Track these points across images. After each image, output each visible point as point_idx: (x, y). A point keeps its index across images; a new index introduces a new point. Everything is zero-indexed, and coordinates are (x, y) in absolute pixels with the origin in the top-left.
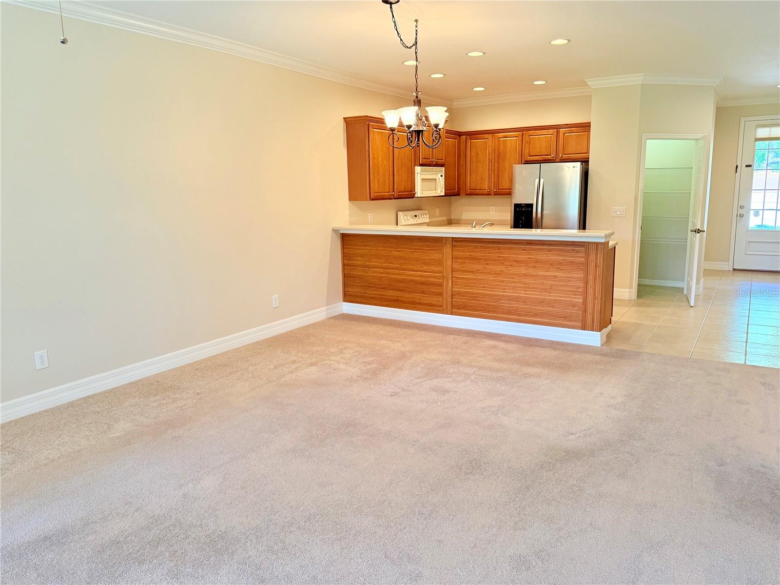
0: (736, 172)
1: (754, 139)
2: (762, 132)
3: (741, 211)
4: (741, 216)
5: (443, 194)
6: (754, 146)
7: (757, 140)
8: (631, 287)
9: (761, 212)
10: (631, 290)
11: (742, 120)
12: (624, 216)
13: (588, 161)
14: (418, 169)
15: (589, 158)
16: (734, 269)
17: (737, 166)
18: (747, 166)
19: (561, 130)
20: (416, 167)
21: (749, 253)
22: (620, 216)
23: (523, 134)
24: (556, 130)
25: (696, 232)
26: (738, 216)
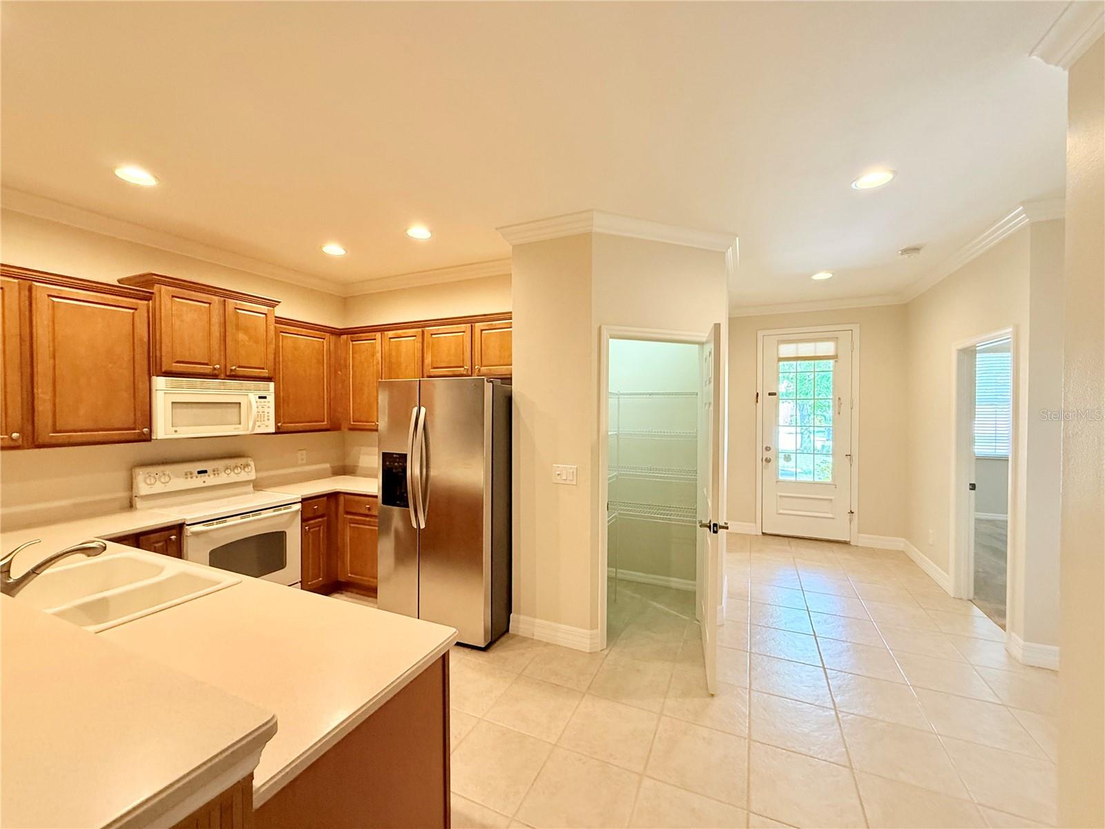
0: (757, 401)
1: (777, 359)
2: (787, 350)
3: (767, 455)
4: (768, 461)
5: (274, 431)
6: (778, 368)
7: (780, 359)
8: (593, 626)
9: (793, 457)
10: (594, 632)
11: (760, 334)
12: (574, 483)
13: (511, 379)
14: (160, 382)
15: (511, 374)
16: (763, 533)
17: (758, 394)
18: (770, 394)
19: (477, 324)
20: (154, 378)
21: (781, 511)
22: (568, 482)
23: (423, 332)
24: (470, 325)
25: (710, 527)
26: (764, 460)
